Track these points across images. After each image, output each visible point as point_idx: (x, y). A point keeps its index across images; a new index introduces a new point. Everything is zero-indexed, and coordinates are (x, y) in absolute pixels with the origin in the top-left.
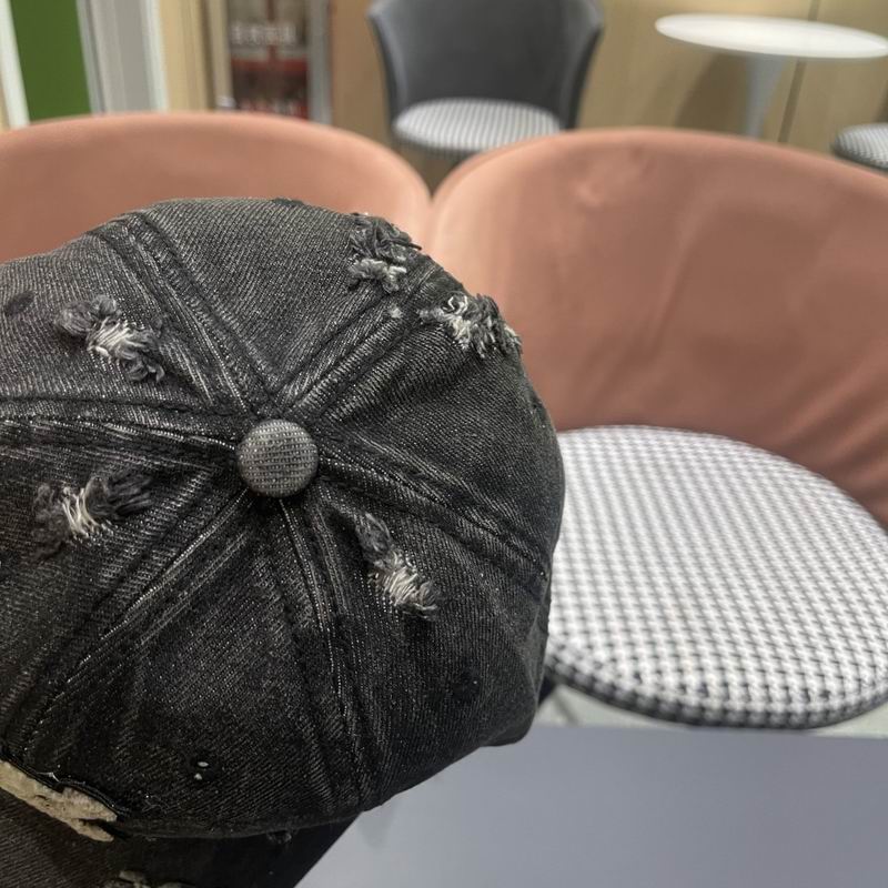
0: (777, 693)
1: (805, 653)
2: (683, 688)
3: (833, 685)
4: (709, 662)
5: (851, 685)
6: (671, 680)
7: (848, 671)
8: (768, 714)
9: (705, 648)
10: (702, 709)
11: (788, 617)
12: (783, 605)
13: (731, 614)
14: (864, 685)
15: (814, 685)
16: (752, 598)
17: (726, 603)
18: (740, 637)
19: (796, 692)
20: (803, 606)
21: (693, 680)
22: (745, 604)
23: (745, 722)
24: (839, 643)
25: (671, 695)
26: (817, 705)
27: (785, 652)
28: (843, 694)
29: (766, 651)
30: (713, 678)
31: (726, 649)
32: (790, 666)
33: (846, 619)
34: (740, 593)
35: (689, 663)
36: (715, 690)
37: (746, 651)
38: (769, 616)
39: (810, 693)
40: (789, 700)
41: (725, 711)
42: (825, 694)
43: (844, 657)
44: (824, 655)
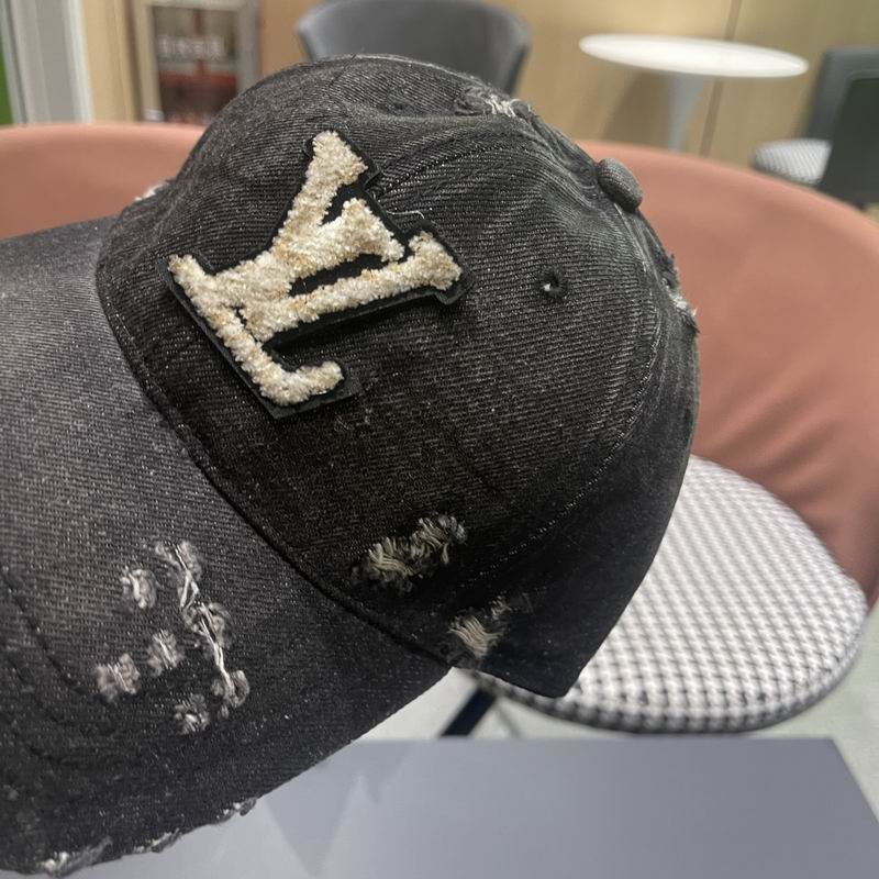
0: (716, 698)
1: (741, 657)
2: (623, 696)
3: (769, 687)
4: (649, 669)
5: (786, 687)
6: (612, 689)
7: (783, 673)
8: (707, 719)
9: (644, 656)
10: (643, 717)
11: (724, 621)
12: (719, 610)
13: (668, 620)
14: (798, 686)
15: (751, 688)
16: (688, 604)
17: (663, 609)
18: (678, 643)
19: (734, 696)
20: (737, 610)
21: (633, 688)
22: (682, 609)
23: (685, 729)
24: (773, 646)
25: (612, 705)
26: (754, 708)
27: (722, 657)
28: (779, 696)
29: (703, 657)
30: (653, 686)
31: (664, 656)
32: (727, 670)
33: (779, 622)
34: (677, 598)
35: (629, 671)
36: (655, 697)
37: (684, 656)
38: (705, 620)
39: (747, 697)
40: (727, 704)
41: (665, 718)
42: (762, 697)
43: (778, 659)
44: (760, 658)
